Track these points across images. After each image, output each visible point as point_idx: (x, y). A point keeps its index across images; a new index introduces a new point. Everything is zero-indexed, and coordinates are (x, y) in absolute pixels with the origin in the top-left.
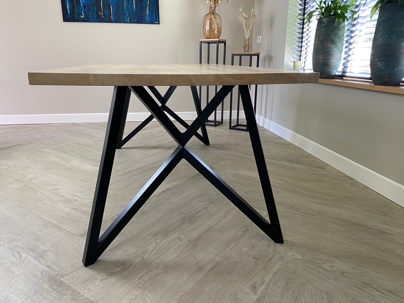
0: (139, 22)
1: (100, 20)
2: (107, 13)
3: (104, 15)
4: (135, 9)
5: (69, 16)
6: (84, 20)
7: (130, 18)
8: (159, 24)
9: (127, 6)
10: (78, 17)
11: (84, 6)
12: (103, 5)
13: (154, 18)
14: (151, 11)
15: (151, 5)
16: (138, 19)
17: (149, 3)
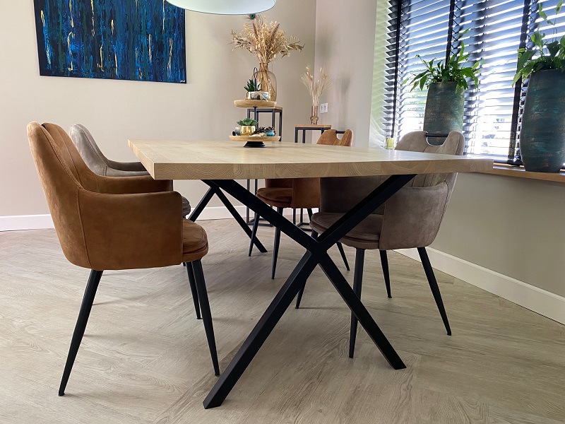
0: (156, 79)
1: (98, 74)
2: (108, 65)
3: (104, 68)
4: (151, 61)
5: (49, 67)
6: (72, 75)
7: (144, 73)
8: (186, 83)
9: (140, 57)
10: (64, 70)
11: (74, 54)
12: (104, 54)
13: (180, 75)
14: (174, 65)
15: (175, 57)
16: (156, 74)
17: (171, 54)
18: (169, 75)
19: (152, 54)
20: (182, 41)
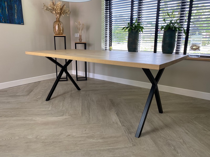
4: (7, 14)
7: (5, 20)
8: (24, 24)
9: (2, 12)
14: (18, 16)
15: (18, 13)
16: (10, 21)
17: (16, 11)
18: (16, 21)
19: (8, 11)
20: (20, 6)
